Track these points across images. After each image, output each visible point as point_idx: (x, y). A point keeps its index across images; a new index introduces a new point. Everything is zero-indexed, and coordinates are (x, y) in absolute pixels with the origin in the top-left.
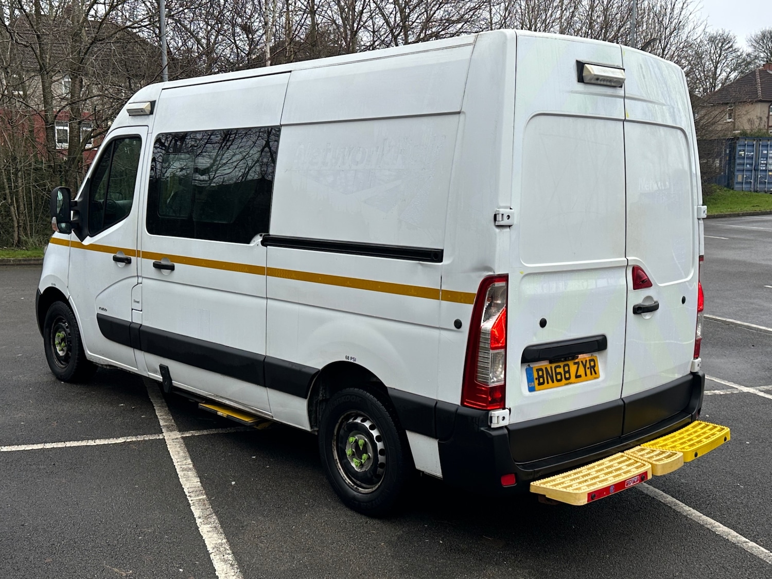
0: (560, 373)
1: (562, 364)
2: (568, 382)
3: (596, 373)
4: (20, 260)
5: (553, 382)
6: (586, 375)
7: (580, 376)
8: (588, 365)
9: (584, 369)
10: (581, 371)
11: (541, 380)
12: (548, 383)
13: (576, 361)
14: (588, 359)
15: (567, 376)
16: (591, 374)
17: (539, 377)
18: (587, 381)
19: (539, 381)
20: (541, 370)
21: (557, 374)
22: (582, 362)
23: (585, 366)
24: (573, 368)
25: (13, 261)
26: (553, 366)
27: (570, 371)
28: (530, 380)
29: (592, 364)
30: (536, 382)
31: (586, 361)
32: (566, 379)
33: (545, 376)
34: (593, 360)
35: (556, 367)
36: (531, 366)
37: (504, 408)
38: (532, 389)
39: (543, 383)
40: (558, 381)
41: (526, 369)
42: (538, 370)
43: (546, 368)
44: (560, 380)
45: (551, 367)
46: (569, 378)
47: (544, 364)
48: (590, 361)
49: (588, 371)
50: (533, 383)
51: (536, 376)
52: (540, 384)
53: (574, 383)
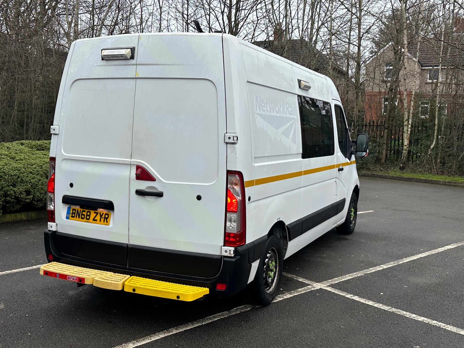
0: (84, 215)
1: (86, 211)
2: (87, 221)
3: (107, 222)
4: (446, 182)
5: (79, 218)
6: (100, 221)
7: (96, 220)
8: (103, 216)
9: (100, 217)
10: (98, 218)
11: (73, 215)
12: (76, 217)
13: (97, 212)
14: (104, 213)
15: (88, 217)
16: (104, 221)
17: (73, 213)
18: (100, 224)
19: (72, 215)
20: (75, 210)
21: (82, 215)
22: (100, 213)
23: (101, 216)
24: (93, 215)
25: (442, 182)
26: (82, 210)
27: (91, 216)
28: (68, 213)
29: (107, 216)
30: (71, 215)
31: (103, 214)
32: (87, 219)
33: (76, 214)
34: (108, 215)
35: (83, 211)
36: (71, 207)
37: (54, 222)
38: (67, 218)
39: (74, 217)
40: (82, 218)
41: (68, 207)
42: (73, 210)
43: (78, 210)
44: (83, 218)
45: (80, 210)
46: (89, 219)
47: (78, 208)
48: (106, 214)
49: (102, 220)
50: (69, 215)
51: (71, 212)
52: (72, 217)
53: (91, 223)
